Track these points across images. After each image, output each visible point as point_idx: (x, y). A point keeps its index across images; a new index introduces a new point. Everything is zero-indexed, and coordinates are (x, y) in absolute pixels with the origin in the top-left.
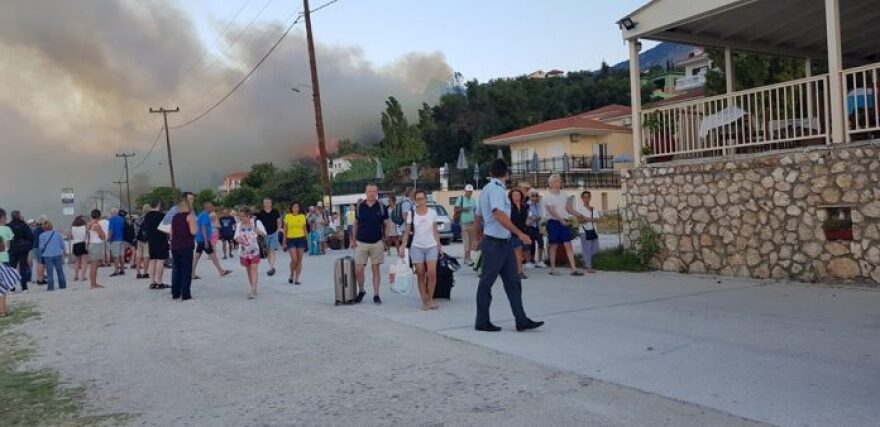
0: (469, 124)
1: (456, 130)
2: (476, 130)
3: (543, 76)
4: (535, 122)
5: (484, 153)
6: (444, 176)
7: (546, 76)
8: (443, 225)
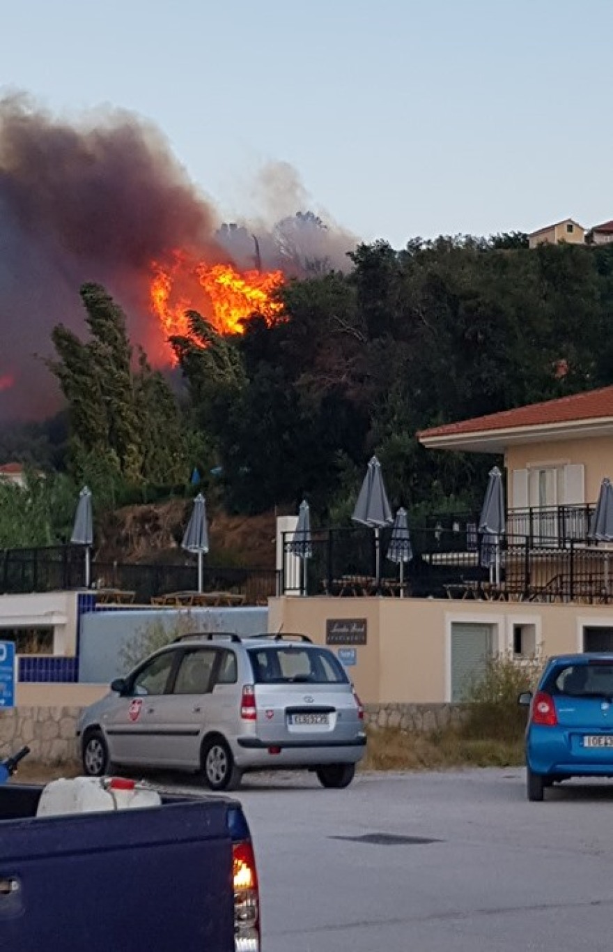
0: (360, 379)
1: (316, 396)
2: (382, 398)
3: (577, 239)
4: (576, 384)
5: (408, 473)
6: (298, 546)
7: (589, 238)
8: (332, 717)
